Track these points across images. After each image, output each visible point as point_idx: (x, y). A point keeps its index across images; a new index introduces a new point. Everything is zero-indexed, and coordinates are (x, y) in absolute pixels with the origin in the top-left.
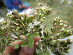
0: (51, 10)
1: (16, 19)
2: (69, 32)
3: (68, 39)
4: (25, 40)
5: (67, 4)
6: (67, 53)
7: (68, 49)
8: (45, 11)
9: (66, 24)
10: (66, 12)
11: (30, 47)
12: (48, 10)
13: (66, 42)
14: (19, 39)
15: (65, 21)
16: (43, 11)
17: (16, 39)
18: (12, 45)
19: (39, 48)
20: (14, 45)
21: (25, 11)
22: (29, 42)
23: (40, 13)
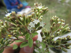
0: (47, 9)
1: (15, 20)
2: (68, 29)
3: (68, 36)
4: (23, 40)
5: (65, 3)
6: (68, 49)
7: (69, 45)
8: (41, 10)
9: (63, 22)
10: (64, 11)
11: (30, 47)
12: (44, 9)
13: (66, 39)
14: (18, 39)
15: (62, 20)
16: (40, 11)
17: (15, 40)
18: (11, 46)
19: (38, 47)
20: (12, 46)
21: (24, 11)
22: (28, 42)
23: (37, 12)
